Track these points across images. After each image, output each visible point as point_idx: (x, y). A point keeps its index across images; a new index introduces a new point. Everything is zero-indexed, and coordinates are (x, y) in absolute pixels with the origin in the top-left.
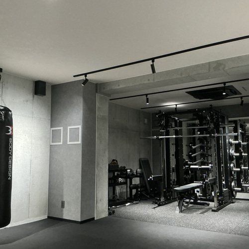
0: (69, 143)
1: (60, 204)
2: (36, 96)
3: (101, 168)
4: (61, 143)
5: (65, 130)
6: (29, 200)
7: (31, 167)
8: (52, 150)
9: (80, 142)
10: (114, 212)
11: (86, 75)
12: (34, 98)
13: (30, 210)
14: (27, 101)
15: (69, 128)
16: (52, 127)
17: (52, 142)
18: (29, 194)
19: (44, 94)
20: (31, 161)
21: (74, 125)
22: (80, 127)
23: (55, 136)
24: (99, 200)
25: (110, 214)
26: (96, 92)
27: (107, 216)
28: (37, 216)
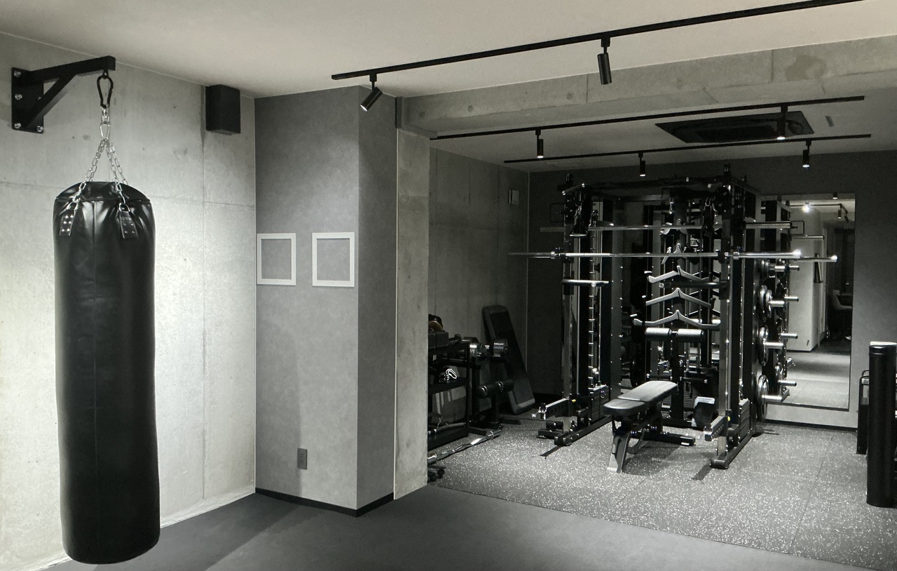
0: (316, 282)
1: (295, 457)
2: (209, 134)
3: (410, 354)
4: (293, 282)
5: (304, 242)
6: (204, 447)
7: (204, 352)
8: (264, 300)
9: (352, 282)
10: (441, 471)
11: (373, 74)
12: (207, 142)
13: (207, 475)
14: (185, 152)
15: (316, 236)
16: (260, 228)
17: (264, 277)
18: (204, 433)
19: (237, 129)
20: (204, 334)
21: (333, 230)
22: (352, 237)
23: (271, 258)
24: (403, 443)
25: (432, 478)
26: (397, 124)
27: (425, 484)
28: (227, 491)
